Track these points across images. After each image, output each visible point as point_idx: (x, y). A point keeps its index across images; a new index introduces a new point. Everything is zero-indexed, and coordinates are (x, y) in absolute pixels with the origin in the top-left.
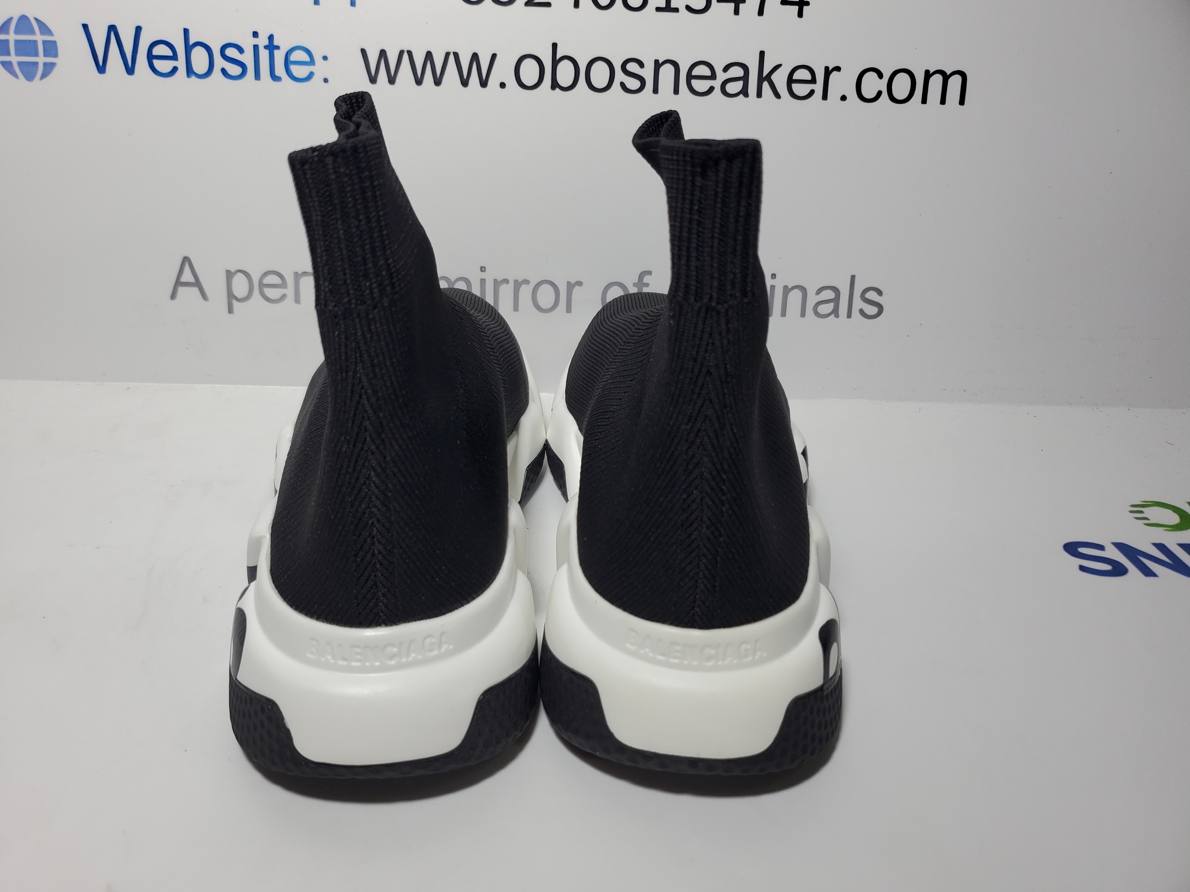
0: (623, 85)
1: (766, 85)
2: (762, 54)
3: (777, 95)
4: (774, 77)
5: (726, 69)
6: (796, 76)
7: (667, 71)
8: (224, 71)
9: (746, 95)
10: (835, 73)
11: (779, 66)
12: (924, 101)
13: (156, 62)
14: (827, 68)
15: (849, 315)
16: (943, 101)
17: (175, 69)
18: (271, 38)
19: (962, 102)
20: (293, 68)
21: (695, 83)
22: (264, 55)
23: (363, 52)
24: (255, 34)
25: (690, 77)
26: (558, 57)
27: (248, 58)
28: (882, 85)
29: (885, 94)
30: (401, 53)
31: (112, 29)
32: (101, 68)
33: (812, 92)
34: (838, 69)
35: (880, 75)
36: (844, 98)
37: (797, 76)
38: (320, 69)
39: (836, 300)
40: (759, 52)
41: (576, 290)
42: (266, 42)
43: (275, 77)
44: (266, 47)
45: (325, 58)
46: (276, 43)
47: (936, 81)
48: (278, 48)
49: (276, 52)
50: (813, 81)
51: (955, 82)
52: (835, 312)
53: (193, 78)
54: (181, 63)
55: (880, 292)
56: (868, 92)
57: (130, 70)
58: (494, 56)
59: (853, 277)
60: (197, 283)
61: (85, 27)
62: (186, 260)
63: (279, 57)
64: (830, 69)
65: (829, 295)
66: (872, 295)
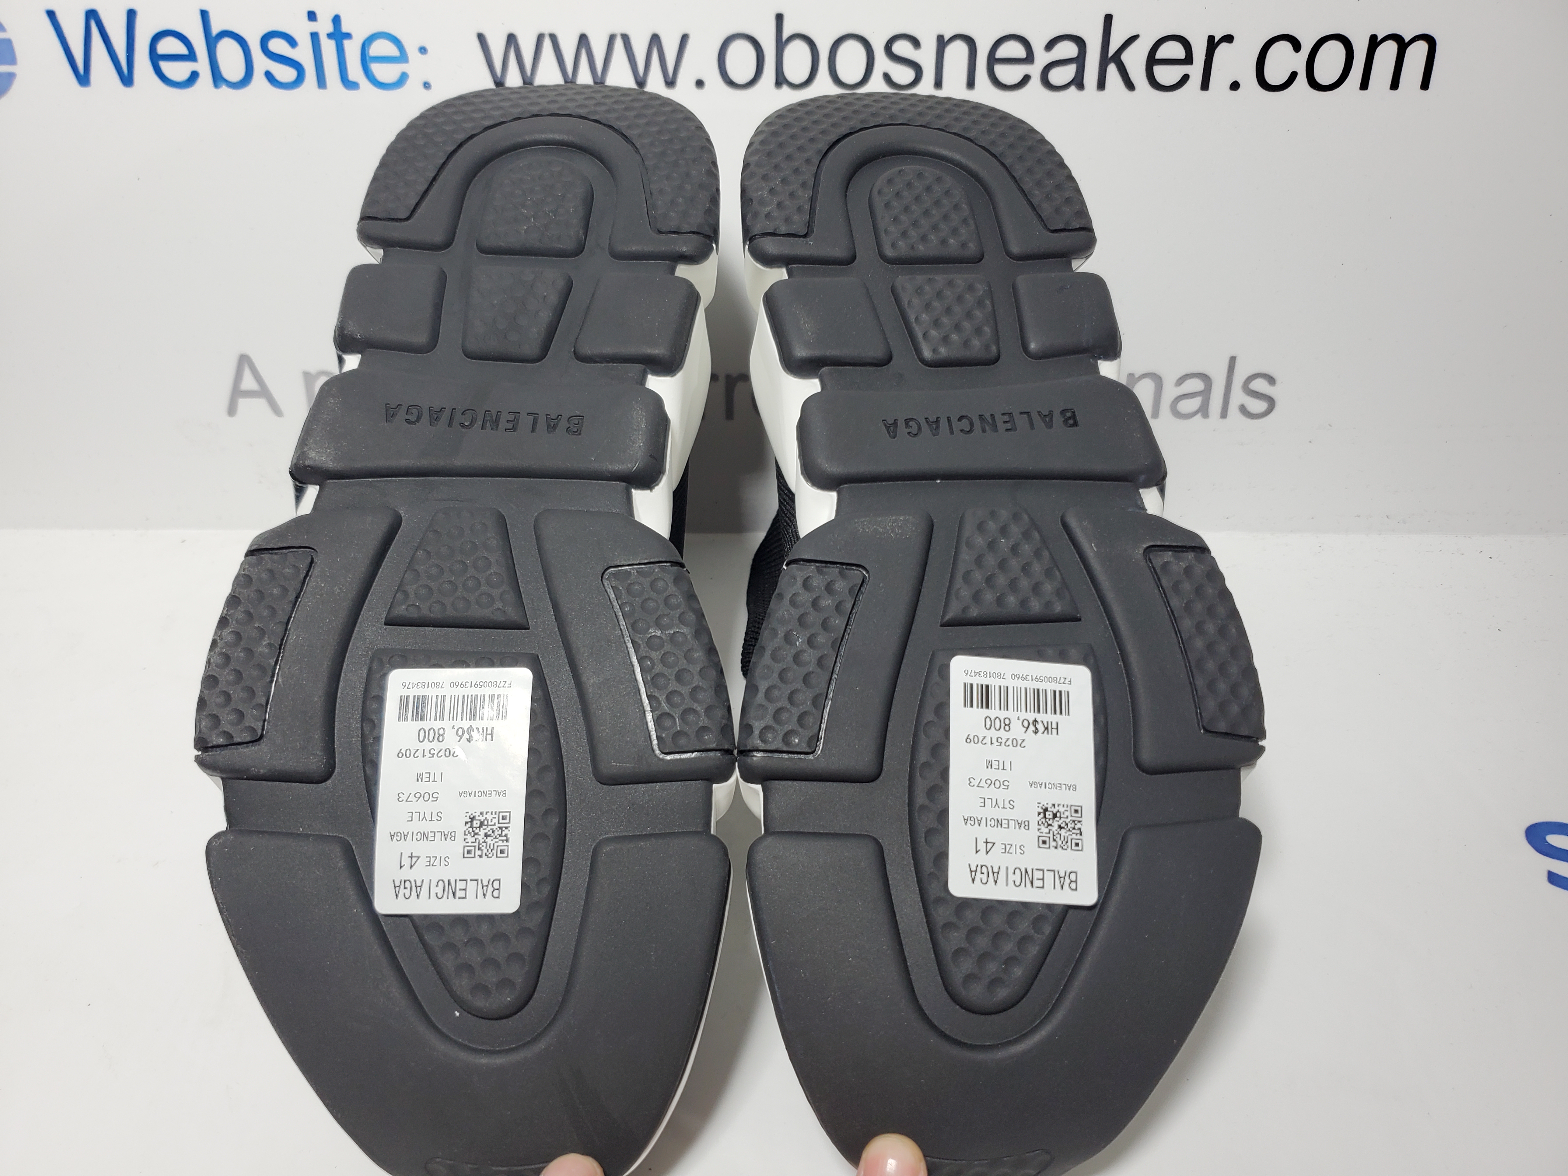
1: (1112, 69)
2: (1108, 19)
3: (1130, 85)
4: (1125, 57)
5: (1050, 45)
6: (1161, 54)
7: (957, 53)
8: (269, 75)
10: (1224, 45)
11: (1135, 38)
12: (1364, 85)
13: (165, 66)
14: (1211, 38)
15: (1224, 414)
16: (1395, 85)
17: (194, 76)
18: (336, 20)
20: (375, 68)
21: (1001, 71)
22: (328, 47)
23: (481, 37)
24: (312, 16)
25: (992, 60)
27: (303, 54)
28: (1299, 62)
29: (1302, 78)
31: (91, 15)
32: (83, 78)
33: (1185, 78)
34: (1229, 39)
35: (1297, 46)
36: (1235, 86)
37: (1163, 53)
39: (1206, 394)
40: (1104, 16)
42: (330, 28)
43: (348, 84)
44: (330, 36)
45: (423, 50)
46: (345, 28)
47: (1387, 53)
48: (348, 36)
49: (346, 43)
50: (1188, 60)
51: (1417, 53)
52: (1204, 411)
53: (224, 89)
54: (202, 65)
55: (1271, 380)
56: (1275, 74)
57: (127, 80)
58: (684, 38)
59: (1233, 359)
60: (263, 392)
61: (51, 14)
62: (244, 361)
63: (352, 49)
64: (1216, 40)
65: (1196, 385)
66: (1259, 385)
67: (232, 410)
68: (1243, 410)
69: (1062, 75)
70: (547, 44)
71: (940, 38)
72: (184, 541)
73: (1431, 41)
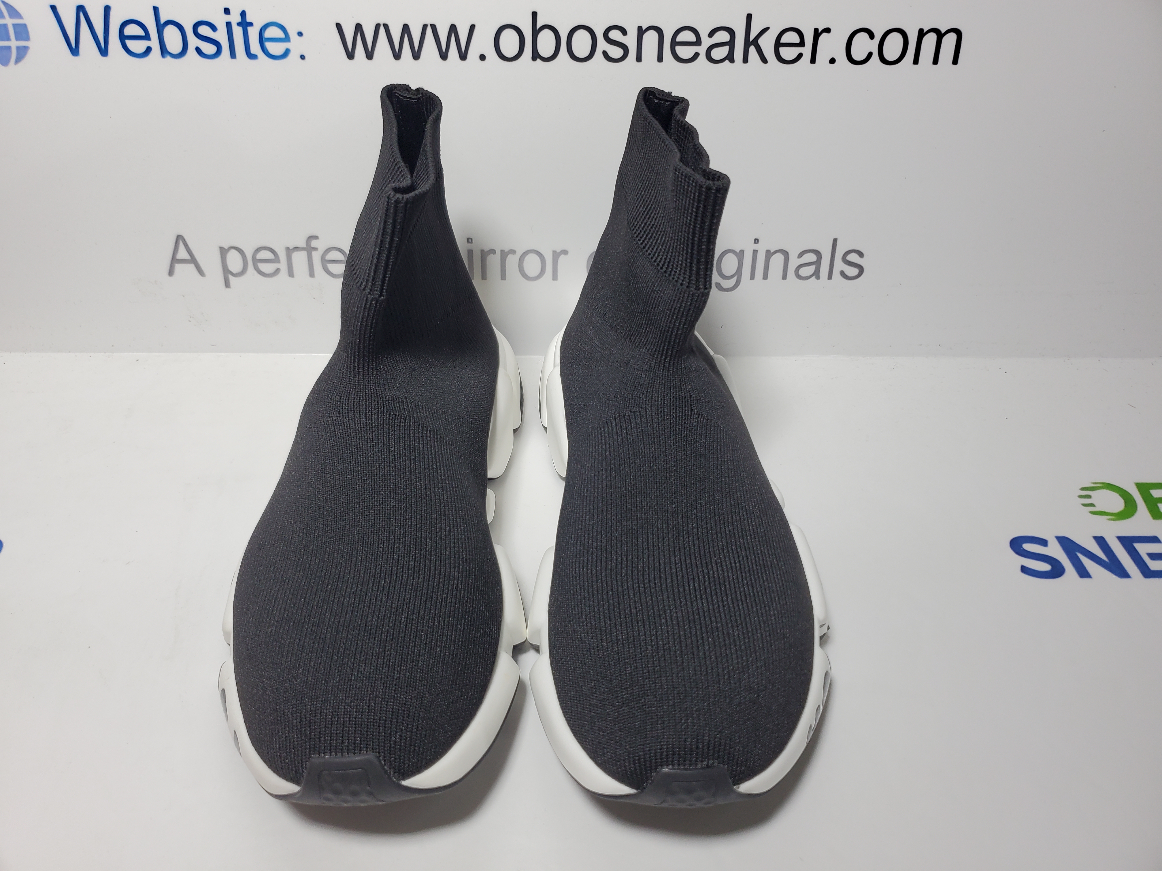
0: (605, 54)
1: (752, 49)
2: (749, 17)
3: (764, 60)
4: (760, 41)
5: (711, 34)
8: (198, 50)
9: (732, 61)
11: (766, 29)
12: (916, 61)
13: (129, 43)
14: (816, 30)
15: (830, 277)
17: (149, 50)
18: (243, 14)
19: (955, 61)
20: (268, 45)
22: (238, 31)
23: (339, 26)
24: (227, 11)
25: (674, 43)
26: (538, 26)
27: (221, 36)
29: (876, 56)
30: (378, 26)
31: (81, 9)
32: (75, 51)
33: (800, 56)
34: (827, 30)
35: (872, 36)
38: (296, 45)
39: (818, 263)
41: (562, 258)
42: (239, 19)
43: (251, 56)
44: (239, 24)
45: (300, 34)
46: (249, 20)
48: (251, 24)
49: (249, 29)
50: (802, 44)
51: (950, 40)
52: (816, 274)
53: (168, 58)
54: (154, 43)
55: (861, 254)
57: (104, 51)
58: (472, 27)
60: (193, 260)
61: (53, 8)
63: (253, 33)
64: (820, 31)
65: (811, 257)
67: (171, 273)
68: (843, 274)
69: (719, 53)
70: (382, 30)
71: (640, 28)
72: (137, 360)
73: (958, 32)
